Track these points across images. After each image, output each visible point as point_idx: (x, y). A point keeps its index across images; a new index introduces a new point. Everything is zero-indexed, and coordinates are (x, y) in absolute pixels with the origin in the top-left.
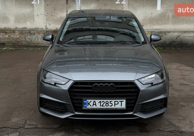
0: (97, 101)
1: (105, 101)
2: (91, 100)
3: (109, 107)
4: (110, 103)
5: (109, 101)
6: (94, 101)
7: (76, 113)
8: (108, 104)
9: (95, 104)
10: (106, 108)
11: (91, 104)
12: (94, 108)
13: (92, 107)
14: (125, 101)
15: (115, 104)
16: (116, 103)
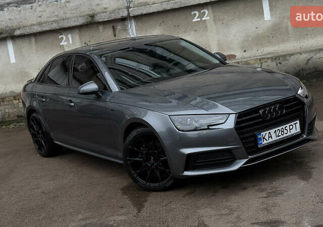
0: (272, 131)
1: (280, 128)
2: (266, 132)
3: (285, 135)
4: (286, 130)
5: (284, 127)
6: (270, 133)
7: (250, 157)
8: (283, 131)
9: (271, 137)
10: (283, 138)
11: (267, 137)
12: (270, 142)
13: (268, 141)
14: (298, 122)
15: (290, 129)
16: (291, 127)
